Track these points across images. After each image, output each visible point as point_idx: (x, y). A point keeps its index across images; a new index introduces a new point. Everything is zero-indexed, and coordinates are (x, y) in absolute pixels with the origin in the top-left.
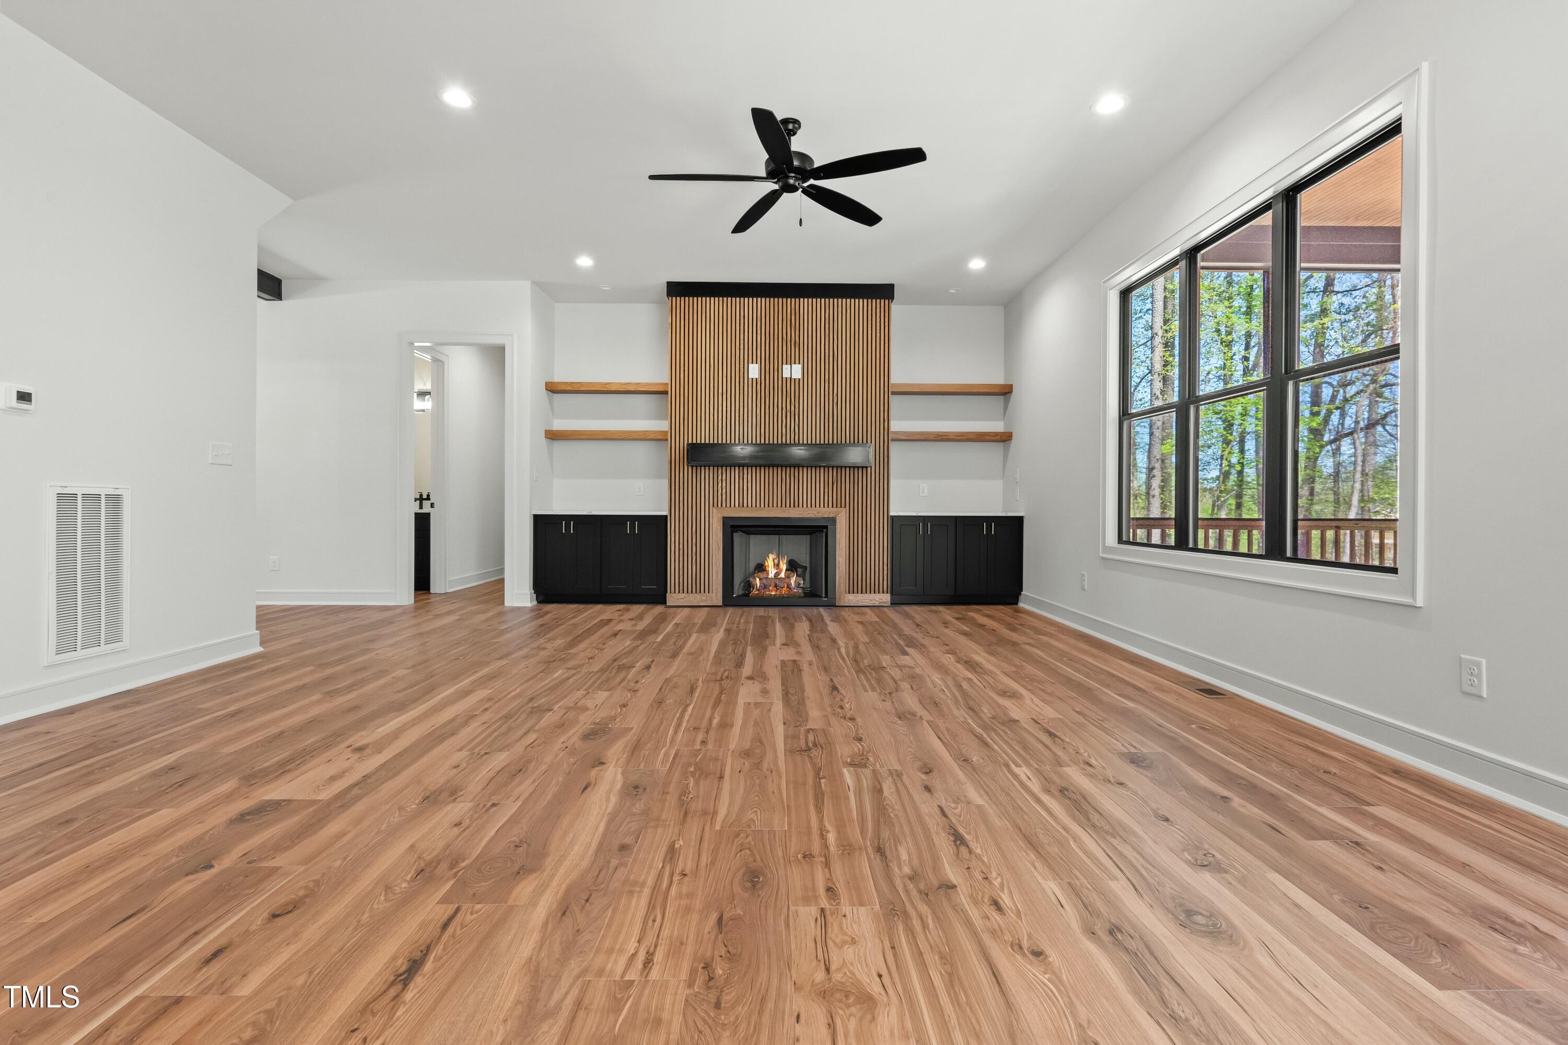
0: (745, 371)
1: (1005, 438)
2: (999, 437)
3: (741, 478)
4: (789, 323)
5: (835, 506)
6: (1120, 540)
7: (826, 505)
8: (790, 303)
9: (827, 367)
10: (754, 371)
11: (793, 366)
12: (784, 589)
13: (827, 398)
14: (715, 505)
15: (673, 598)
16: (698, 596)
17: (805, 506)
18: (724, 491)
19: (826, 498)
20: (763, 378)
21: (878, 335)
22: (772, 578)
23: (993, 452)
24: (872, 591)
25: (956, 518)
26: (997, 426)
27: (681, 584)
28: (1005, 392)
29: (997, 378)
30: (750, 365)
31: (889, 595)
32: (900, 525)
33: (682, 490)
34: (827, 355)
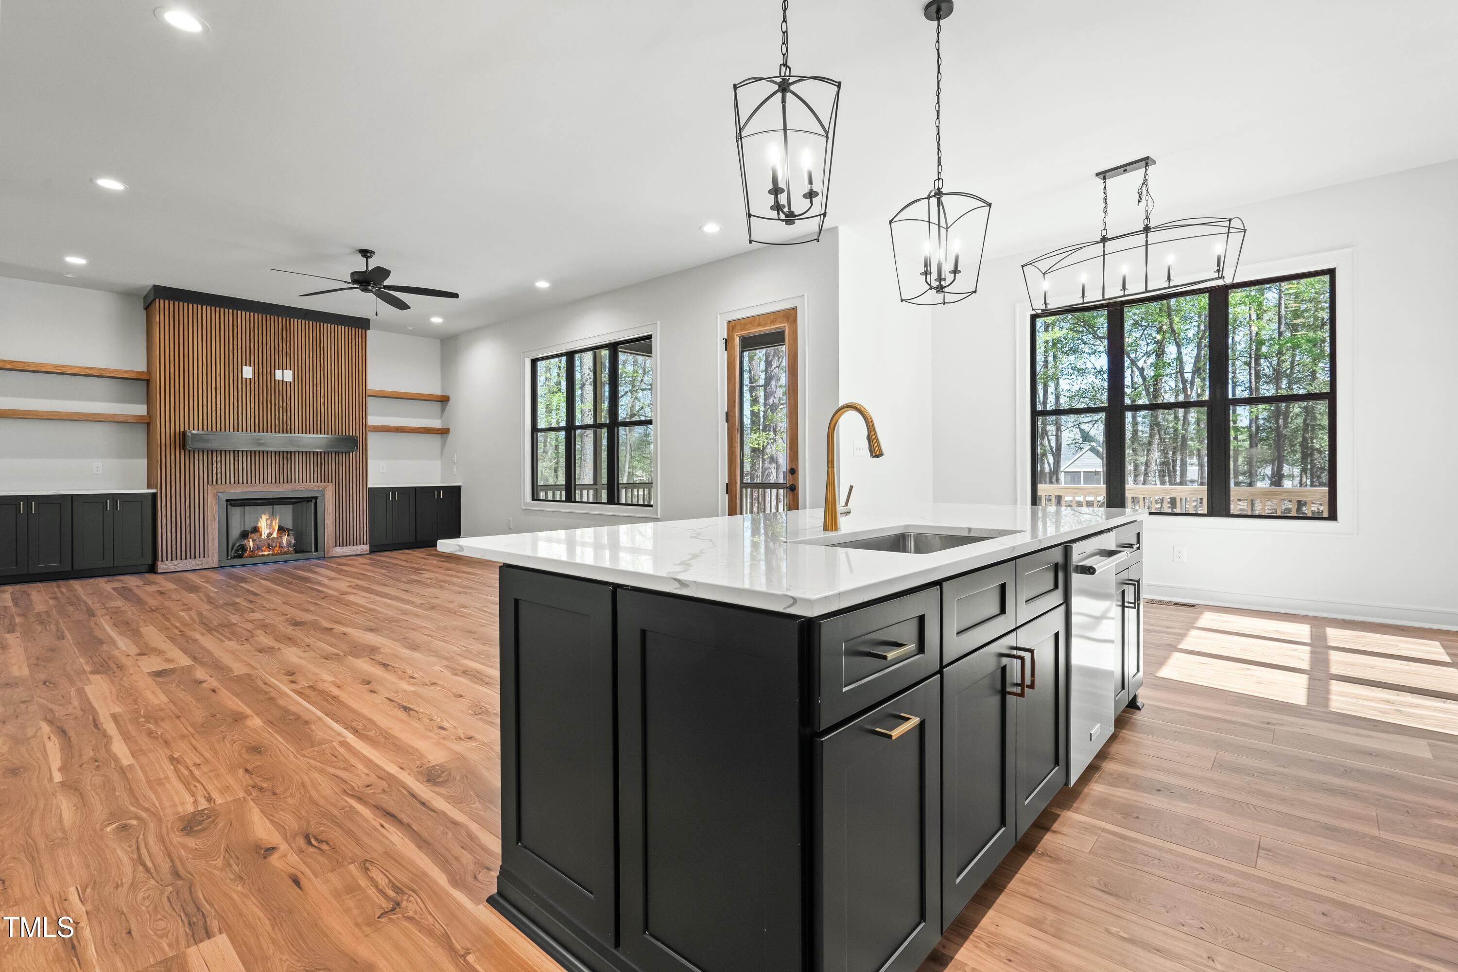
0: (238, 372)
1: (444, 432)
2: (440, 432)
3: (236, 460)
4: (280, 337)
5: (323, 481)
6: (533, 499)
7: (315, 481)
8: (281, 321)
9: (315, 375)
10: (248, 372)
11: (285, 371)
12: (276, 548)
13: (315, 398)
14: (210, 482)
15: (162, 567)
16: (193, 562)
17: (297, 481)
18: (219, 470)
19: (316, 476)
20: (256, 378)
21: (357, 354)
22: (264, 540)
23: (436, 440)
24: (355, 544)
25: (416, 488)
26: (436, 423)
27: (174, 553)
28: (444, 400)
29: (437, 391)
30: (244, 367)
31: (368, 545)
32: (376, 494)
33: (173, 471)
34: (315, 365)
